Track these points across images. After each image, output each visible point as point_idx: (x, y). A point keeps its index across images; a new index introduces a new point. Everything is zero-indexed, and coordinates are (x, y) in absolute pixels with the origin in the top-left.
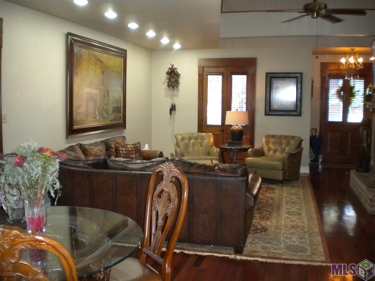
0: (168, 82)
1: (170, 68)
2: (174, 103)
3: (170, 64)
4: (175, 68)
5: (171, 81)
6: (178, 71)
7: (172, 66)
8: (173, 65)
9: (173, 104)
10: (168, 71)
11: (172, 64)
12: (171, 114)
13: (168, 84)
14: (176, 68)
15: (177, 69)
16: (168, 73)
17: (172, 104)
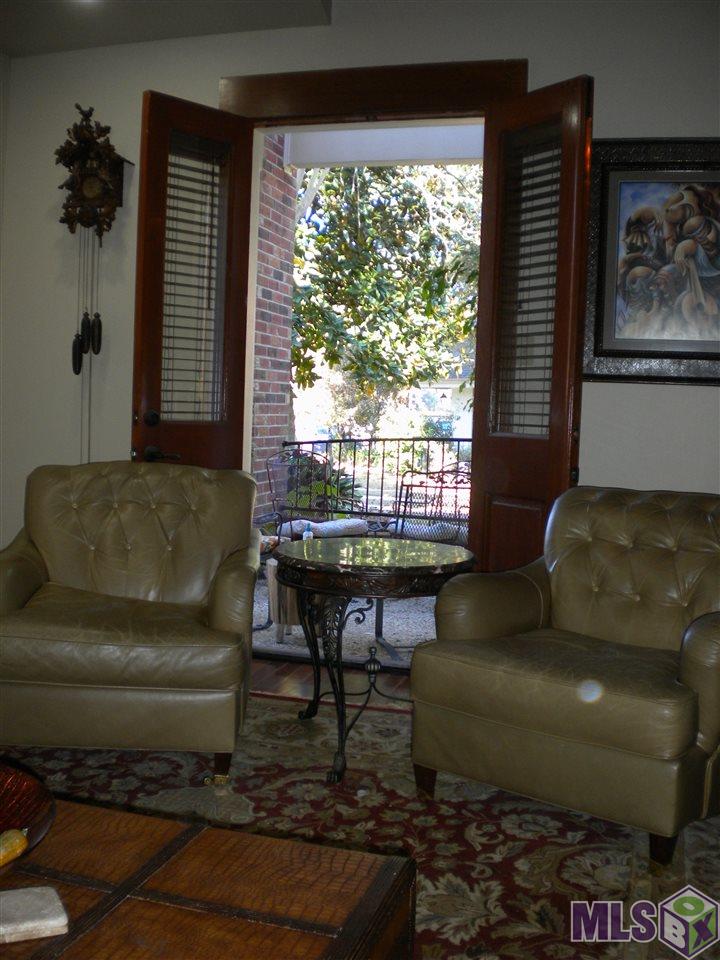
0: (68, 200)
1: (75, 126)
2: (95, 312)
3: (78, 107)
4: (98, 124)
5: (84, 198)
6: (112, 142)
7: (87, 115)
8: (91, 110)
9: (91, 318)
10: (68, 143)
11: (86, 108)
12: (77, 367)
13: (67, 214)
14: (103, 125)
15: (107, 130)
16: (66, 156)
17: (86, 315)
